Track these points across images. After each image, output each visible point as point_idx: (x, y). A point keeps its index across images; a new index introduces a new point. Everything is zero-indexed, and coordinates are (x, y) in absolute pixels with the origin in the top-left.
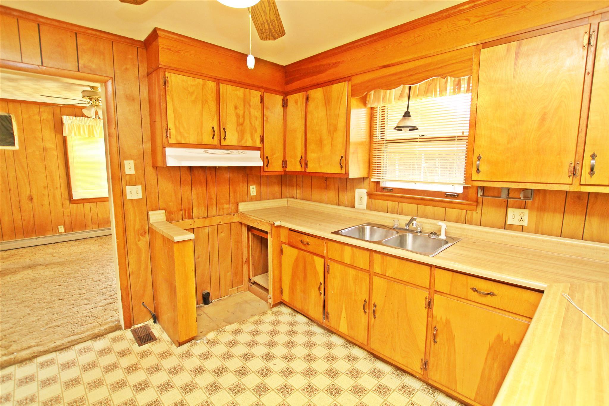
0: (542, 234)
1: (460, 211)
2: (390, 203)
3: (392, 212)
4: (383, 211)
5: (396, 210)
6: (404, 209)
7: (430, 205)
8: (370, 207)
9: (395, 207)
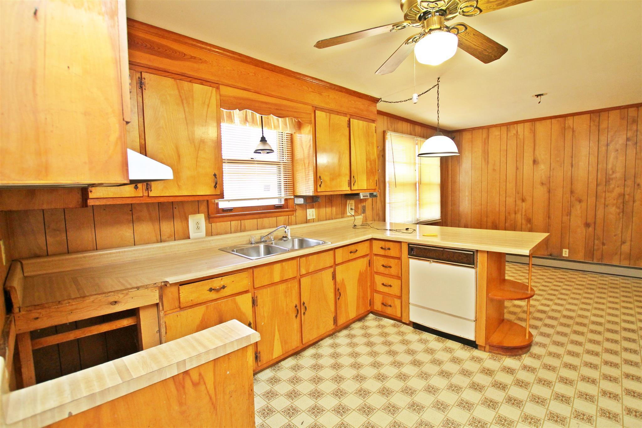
0: (321, 221)
1: (285, 217)
2: (233, 223)
3: (236, 232)
4: (226, 233)
5: (239, 228)
6: (246, 225)
7: (266, 217)
8: (209, 233)
9: (238, 225)
